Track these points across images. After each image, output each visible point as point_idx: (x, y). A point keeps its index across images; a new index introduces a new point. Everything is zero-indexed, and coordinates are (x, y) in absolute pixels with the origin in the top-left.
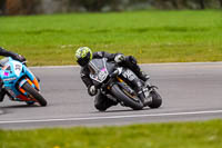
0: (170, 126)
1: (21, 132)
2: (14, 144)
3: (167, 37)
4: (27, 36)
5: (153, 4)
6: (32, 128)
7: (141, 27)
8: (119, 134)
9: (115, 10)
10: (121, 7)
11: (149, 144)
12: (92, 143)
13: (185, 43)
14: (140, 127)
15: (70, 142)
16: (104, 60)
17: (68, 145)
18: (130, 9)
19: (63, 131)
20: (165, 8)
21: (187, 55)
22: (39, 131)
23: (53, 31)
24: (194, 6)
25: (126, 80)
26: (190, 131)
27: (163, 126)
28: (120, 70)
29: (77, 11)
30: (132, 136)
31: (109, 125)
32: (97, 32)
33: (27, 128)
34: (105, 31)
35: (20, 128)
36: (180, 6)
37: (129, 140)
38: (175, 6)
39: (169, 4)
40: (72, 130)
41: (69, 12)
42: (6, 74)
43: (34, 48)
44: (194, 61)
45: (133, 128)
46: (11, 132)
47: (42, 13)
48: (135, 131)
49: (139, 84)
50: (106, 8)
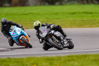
0: (86, 56)
1: (19, 59)
2: (16, 64)
3: (84, 16)
4: (21, 16)
5: (78, 2)
6: (24, 57)
7: (73, 12)
8: (63, 59)
9: (61, 4)
10: (64, 3)
11: (76, 64)
12: (51, 64)
13: (92, 19)
14: (72, 56)
15: (41, 63)
16: (46, 27)
17: (40, 65)
18: (67, 4)
19: (38, 58)
20: (84, 3)
21: (93, 24)
22: (27, 58)
23: (33, 13)
24: (96, 2)
25: (56, 36)
26: (94, 58)
27: (82, 56)
28: (53, 32)
29: (44, 5)
30: (69, 60)
31: (59, 55)
32: (53, 14)
33: (21, 57)
34: (56, 14)
35: (18, 57)
36: (90, 3)
37: (67, 62)
38: (88, 3)
39: (85, 2)
40: (41, 58)
41: (41, 5)
42: (14, 34)
43: (25, 21)
44: (96, 27)
45: (69, 57)
46: (14, 59)
47: (28, 5)
48: (70, 58)
49: (62, 38)
50: (57, 3)
